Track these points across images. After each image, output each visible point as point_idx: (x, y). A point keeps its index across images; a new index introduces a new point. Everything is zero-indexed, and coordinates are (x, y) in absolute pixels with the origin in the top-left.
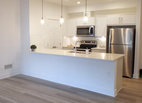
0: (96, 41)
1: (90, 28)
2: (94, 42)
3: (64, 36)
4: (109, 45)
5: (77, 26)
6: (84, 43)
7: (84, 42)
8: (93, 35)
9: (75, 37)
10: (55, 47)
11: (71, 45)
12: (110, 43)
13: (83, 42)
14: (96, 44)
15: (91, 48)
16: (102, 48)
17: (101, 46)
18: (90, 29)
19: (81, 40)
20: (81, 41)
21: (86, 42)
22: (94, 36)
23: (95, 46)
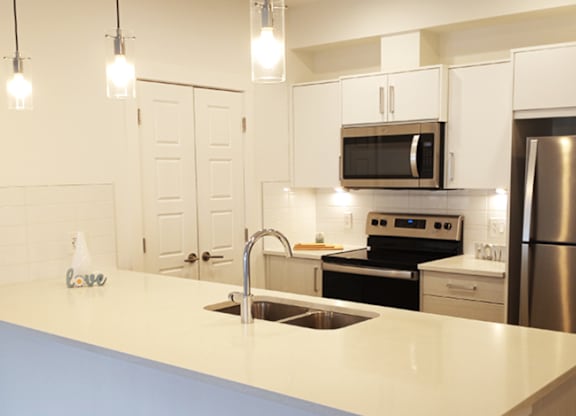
0: (457, 217)
1: (416, 138)
2: (443, 221)
3: (286, 189)
4: (525, 247)
5: (345, 128)
6: (391, 230)
7: (391, 221)
8: (433, 182)
9: (340, 190)
10: (206, 257)
11: (320, 240)
12: (526, 237)
13: (384, 223)
14: (457, 238)
15: (421, 266)
16: (490, 259)
17: (487, 246)
18: (415, 144)
19: (371, 213)
20: (374, 217)
21: (399, 223)
22: (441, 187)
23: (454, 248)
